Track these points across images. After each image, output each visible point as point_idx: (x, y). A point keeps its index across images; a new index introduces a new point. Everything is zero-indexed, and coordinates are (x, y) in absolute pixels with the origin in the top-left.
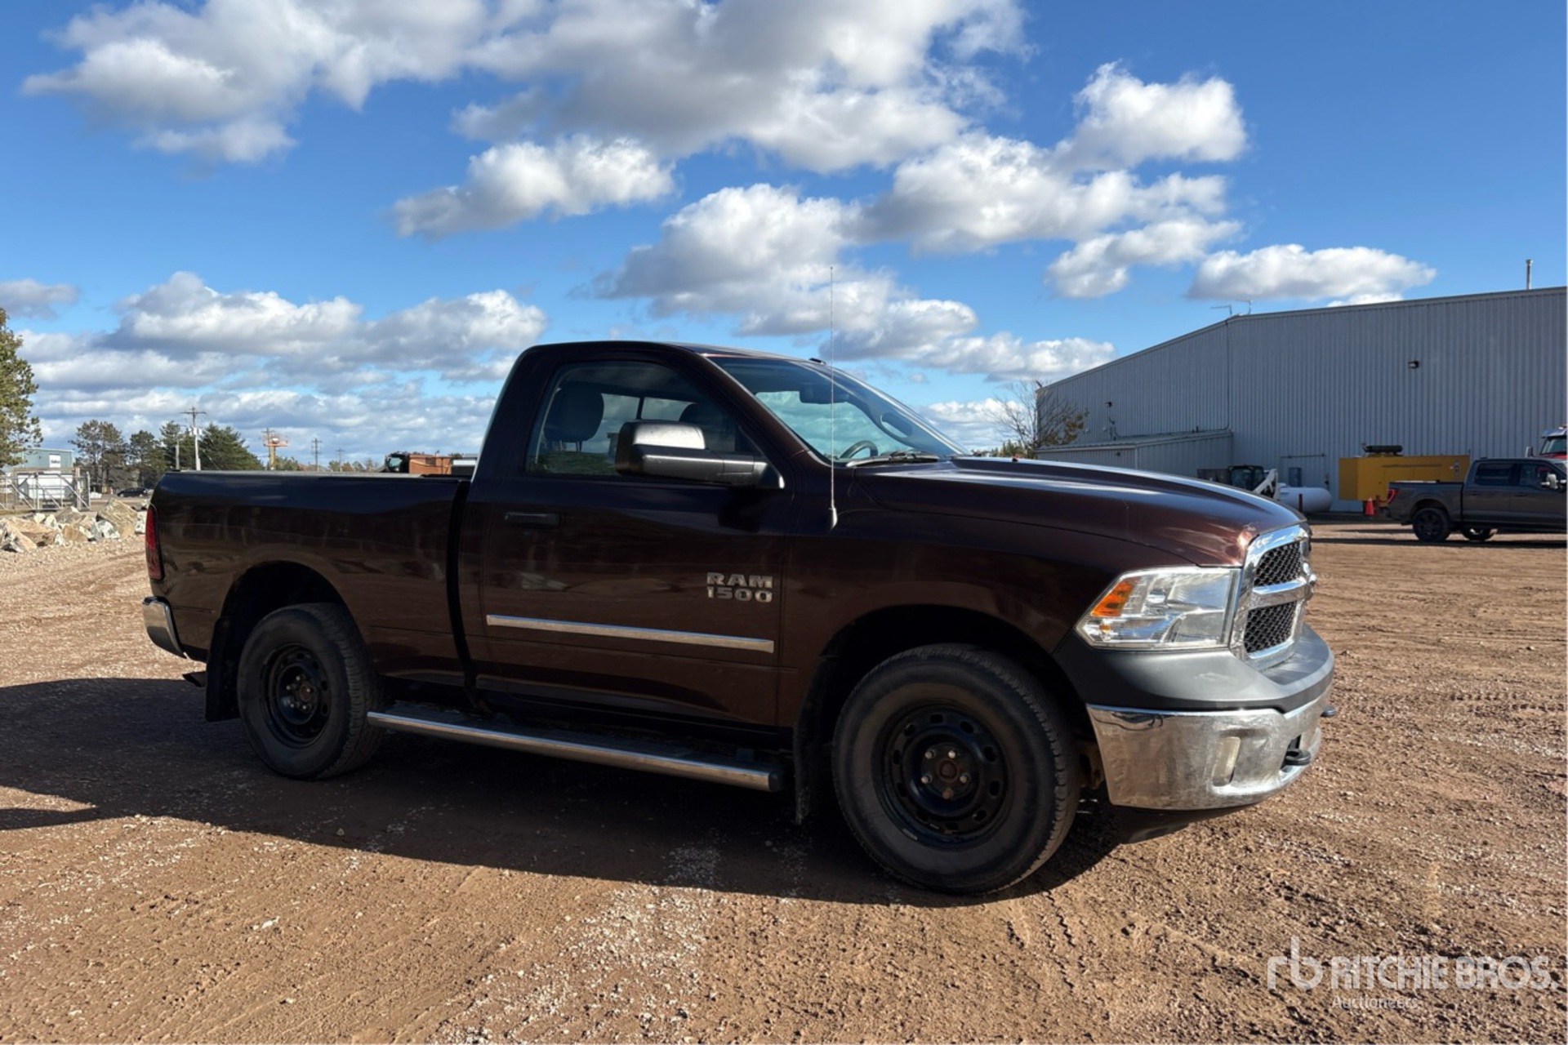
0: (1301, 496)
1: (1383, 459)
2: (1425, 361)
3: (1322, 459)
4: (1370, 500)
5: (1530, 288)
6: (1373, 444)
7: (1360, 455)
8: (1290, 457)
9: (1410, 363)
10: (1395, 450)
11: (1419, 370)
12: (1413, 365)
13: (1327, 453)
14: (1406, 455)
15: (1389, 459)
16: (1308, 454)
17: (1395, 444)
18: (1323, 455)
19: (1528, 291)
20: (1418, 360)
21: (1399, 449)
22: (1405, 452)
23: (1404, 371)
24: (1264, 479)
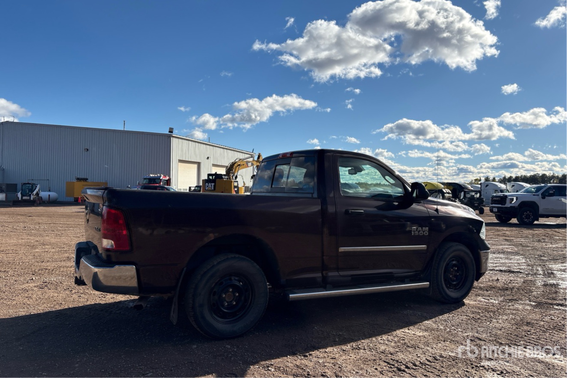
0: (49, 195)
1: (83, 183)
2: (91, 149)
3: (48, 181)
4: (80, 197)
5: (125, 130)
6: (78, 177)
7: (75, 181)
8: (32, 180)
9: (85, 149)
10: (85, 180)
11: (88, 152)
12: (86, 150)
13: (50, 179)
14: (90, 181)
15: (84, 183)
16: (41, 179)
17: (85, 177)
18: (48, 180)
19: (124, 131)
20: (88, 148)
21: (87, 179)
22: (89, 180)
23: (82, 151)
24: (35, 189)
